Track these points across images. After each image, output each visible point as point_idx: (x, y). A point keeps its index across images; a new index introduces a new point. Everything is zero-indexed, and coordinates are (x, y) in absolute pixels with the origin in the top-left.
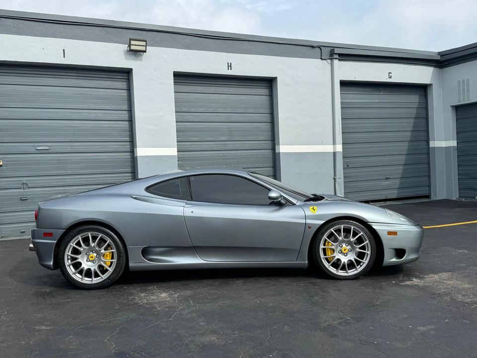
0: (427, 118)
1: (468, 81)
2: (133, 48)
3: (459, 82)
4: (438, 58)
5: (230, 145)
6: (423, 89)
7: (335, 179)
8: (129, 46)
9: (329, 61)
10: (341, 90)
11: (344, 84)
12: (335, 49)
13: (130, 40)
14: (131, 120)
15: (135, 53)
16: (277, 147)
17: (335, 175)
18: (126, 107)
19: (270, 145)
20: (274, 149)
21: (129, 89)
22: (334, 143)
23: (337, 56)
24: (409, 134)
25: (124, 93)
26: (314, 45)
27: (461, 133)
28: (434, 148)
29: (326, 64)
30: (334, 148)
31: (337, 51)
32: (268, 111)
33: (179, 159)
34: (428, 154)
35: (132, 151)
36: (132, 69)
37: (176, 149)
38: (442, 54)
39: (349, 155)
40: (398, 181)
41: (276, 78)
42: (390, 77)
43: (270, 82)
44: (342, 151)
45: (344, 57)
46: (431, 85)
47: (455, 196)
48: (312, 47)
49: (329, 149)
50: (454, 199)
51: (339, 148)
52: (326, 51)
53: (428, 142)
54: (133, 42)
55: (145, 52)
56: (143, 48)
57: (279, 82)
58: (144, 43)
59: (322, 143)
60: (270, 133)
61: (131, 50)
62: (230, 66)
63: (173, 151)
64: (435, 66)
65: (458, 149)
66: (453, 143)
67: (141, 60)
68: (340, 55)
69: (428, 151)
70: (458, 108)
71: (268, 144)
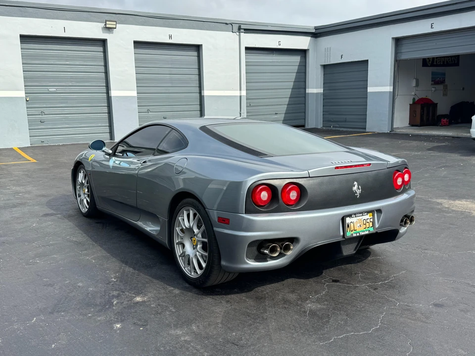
0: (305, 73)
1: (330, 48)
2: (108, 26)
3: (325, 49)
4: (314, 31)
5: (172, 90)
6: (303, 53)
7: (240, 113)
8: (106, 25)
9: (238, 33)
10: (246, 53)
11: (247, 49)
12: (242, 25)
13: (106, 21)
14: (106, 72)
15: (109, 29)
16: (202, 91)
17: (240, 111)
18: (103, 64)
19: (198, 90)
20: (200, 93)
21: (105, 52)
22: (240, 90)
23: (243, 31)
24: (292, 84)
25: (102, 54)
26: (228, 22)
27: (326, 84)
28: (308, 93)
29: (235, 36)
30: (240, 93)
31: (243, 27)
32: (197, 67)
33: (138, 98)
34: (305, 97)
35: (108, 93)
36: (107, 39)
37: (136, 92)
38: (316, 28)
39: (250, 98)
40: (283, 115)
41: (202, 45)
42: (280, 45)
43: (198, 48)
44: (245, 95)
45: (247, 31)
46: (308, 50)
47: (320, 126)
48: (226, 24)
49: (237, 93)
50: (319, 127)
51: (244, 93)
52: (236, 27)
53: (305, 89)
54: (107, 23)
55: (115, 28)
56: (114, 26)
57: (204, 47)
58: (115, 23)
59: (233, 90)
60: (198, 82)
61: (106, 28)
62: (170, 37)
63: (135, 94)
64: (312, 37)
65: (324, 94)
66: (321, 91)
67: (113, 33)
68: (245, 29)
69: (305, 95)
70: (325, 67)
71: (197, 89)
